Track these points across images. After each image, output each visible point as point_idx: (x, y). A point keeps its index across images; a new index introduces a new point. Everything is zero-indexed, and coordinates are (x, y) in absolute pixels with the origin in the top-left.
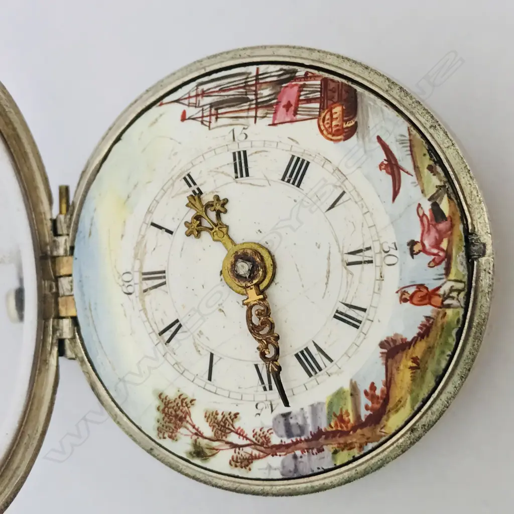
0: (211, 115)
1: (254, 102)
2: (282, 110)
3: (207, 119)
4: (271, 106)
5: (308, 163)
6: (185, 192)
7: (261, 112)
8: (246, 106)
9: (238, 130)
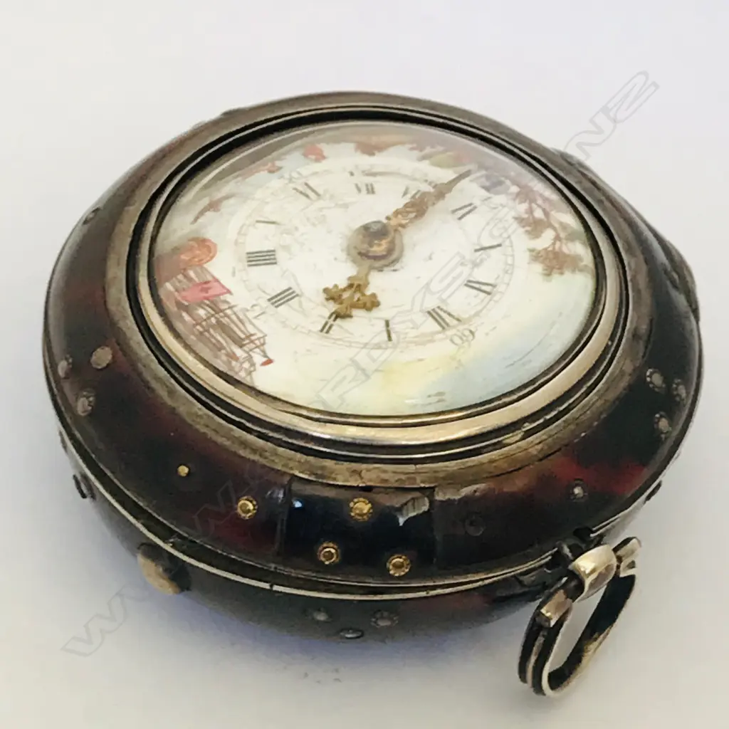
0: (252, 342)
1: (217, 316)
2: (211, 293)
3: (257, 342)
4: (212, 302)
5: (248, 253)
6: (340, 327)
7: (223, 306)
8: (225, 320)
9: (251, 315)
